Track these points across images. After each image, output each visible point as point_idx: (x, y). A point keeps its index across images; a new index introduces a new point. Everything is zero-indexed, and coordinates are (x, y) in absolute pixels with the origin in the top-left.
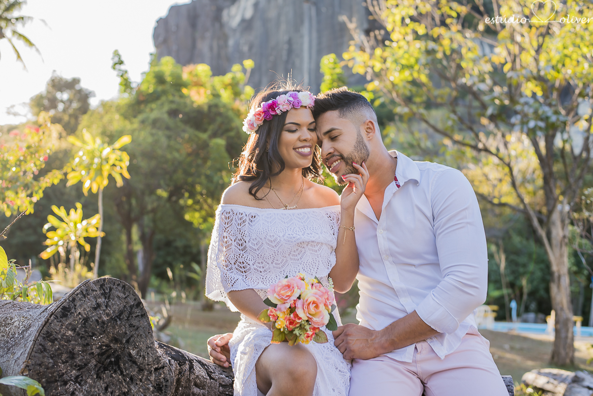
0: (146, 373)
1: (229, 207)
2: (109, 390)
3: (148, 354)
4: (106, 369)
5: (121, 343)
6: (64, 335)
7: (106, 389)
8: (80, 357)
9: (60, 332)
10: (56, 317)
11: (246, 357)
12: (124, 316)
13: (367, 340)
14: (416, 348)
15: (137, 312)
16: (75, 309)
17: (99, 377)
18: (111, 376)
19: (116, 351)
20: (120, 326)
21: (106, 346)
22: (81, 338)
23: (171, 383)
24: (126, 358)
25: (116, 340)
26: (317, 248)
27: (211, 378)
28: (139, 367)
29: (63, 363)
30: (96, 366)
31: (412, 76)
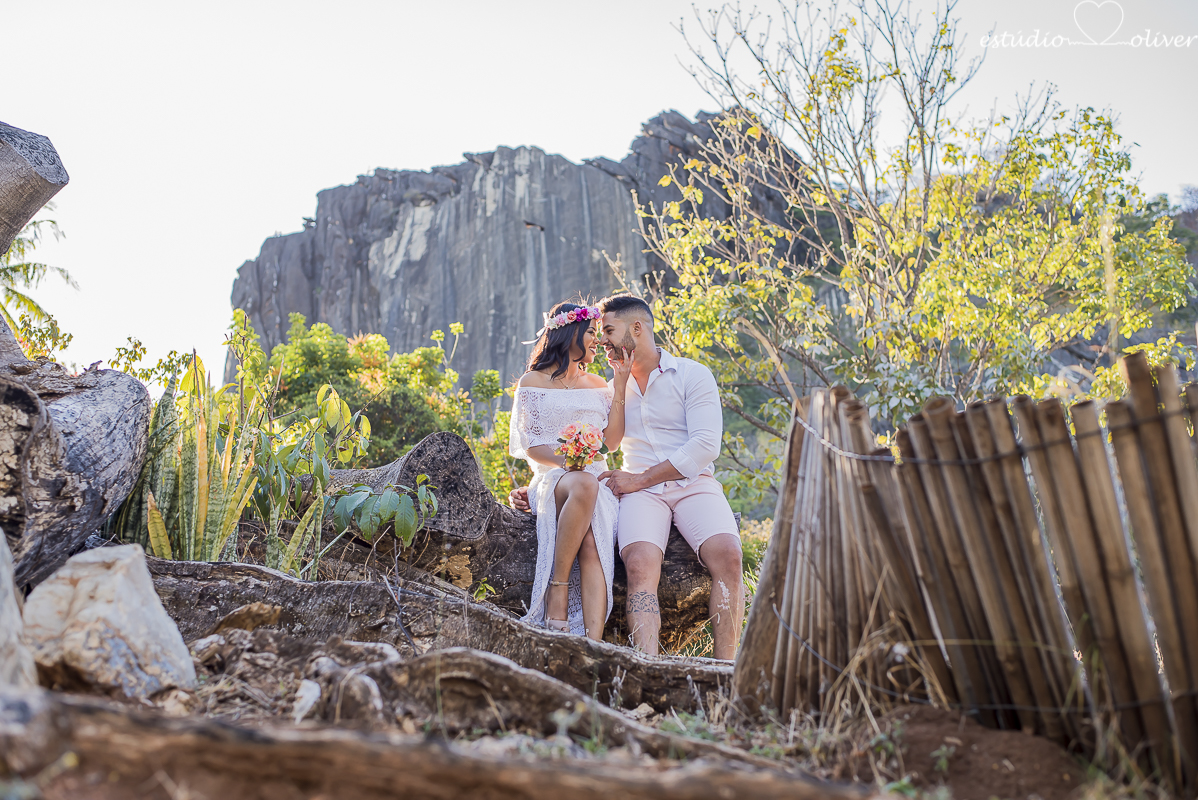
1: (525, 389)
2: (452, 505)
3: (476, 483)
4: (448, 492)
5: (458, 475)
12: (459, 458)
14: (666, 485)
15: (467, 455)
17: (444, 497)
18: (453, 497)
19: (454, 480)
20: (456, 464)
21: (448, 477)
24: (462, 486)
25: (454, 474)
28: (470, 491)
31: (713, 338)
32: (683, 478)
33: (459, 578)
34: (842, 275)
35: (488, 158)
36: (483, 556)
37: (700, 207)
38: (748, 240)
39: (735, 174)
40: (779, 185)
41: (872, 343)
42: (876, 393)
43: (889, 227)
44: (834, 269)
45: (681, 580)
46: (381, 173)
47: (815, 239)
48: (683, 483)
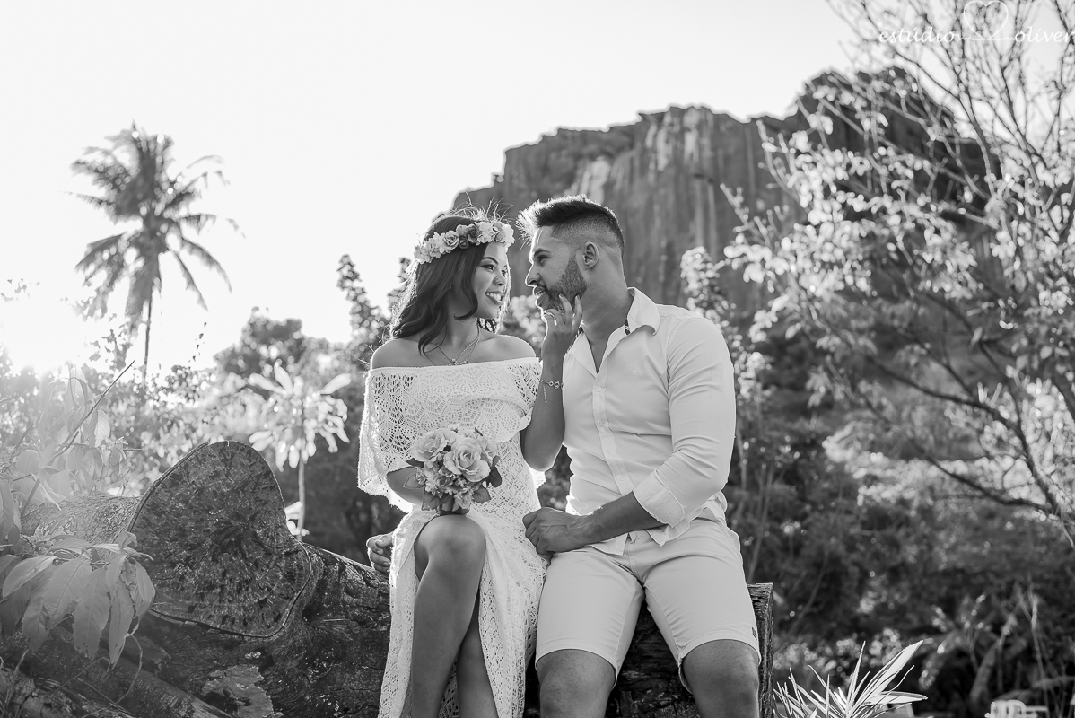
0: (275, 558)
2: (228, 576)
3: (278, 534)
4: (224, 550)
5: (244, 520)
6: (173, 507)
7: (224, 574)
8: (193, 535)
9: (169, 503)
10: (165, 486)
11: (403, 540)
12: (249, 488)
13: (566, 526)
14: (629, 538)
16: (188, 477)
17: (215, 560)
18: (231, 560)
19: (237, 529)
20: (243, 500)
21: (225, 523)
22: (195, 512)
23: (306, 570)
24: (250, 539)
25: (238, 516)
26: (494, 408)
27: (368, 584)
28: (265, 550)
29: (171, 541)
30: (211, 546)
31: (844, 280)
32: (660, 527)
33: (247, 703)
34: (988, 208)
35: (660, 117)
36: (292, 664)
37: (828, 137)
38: (883, 171)
39: (869, 102)
40: (918, 115)
41: (1021, 284)
42: (1025, 342)
43: (1040, 156)
44: (979, 204)
45: (659, 706)
46: (562, 132)
47: (956, 170)
48: (661, 537)
